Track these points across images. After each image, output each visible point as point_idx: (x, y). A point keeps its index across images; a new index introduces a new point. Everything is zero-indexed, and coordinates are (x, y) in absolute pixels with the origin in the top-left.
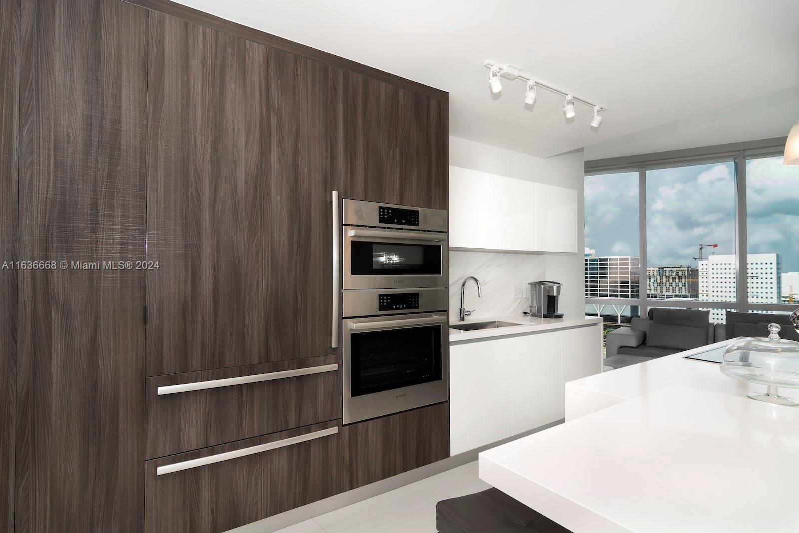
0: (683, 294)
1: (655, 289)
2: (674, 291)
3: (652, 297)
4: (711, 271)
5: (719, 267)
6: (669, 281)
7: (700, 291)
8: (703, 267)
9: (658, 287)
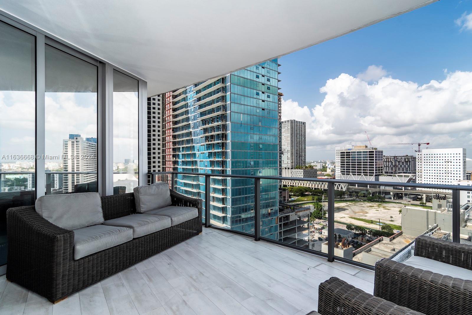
0: (409, 172)
1: (392, 169)
2: (403, 170)
4: (423, 158)
5: (428, 156)
6: (400, 164)
7: (417, 170)
8: (418, 156)
9: (394, 168)
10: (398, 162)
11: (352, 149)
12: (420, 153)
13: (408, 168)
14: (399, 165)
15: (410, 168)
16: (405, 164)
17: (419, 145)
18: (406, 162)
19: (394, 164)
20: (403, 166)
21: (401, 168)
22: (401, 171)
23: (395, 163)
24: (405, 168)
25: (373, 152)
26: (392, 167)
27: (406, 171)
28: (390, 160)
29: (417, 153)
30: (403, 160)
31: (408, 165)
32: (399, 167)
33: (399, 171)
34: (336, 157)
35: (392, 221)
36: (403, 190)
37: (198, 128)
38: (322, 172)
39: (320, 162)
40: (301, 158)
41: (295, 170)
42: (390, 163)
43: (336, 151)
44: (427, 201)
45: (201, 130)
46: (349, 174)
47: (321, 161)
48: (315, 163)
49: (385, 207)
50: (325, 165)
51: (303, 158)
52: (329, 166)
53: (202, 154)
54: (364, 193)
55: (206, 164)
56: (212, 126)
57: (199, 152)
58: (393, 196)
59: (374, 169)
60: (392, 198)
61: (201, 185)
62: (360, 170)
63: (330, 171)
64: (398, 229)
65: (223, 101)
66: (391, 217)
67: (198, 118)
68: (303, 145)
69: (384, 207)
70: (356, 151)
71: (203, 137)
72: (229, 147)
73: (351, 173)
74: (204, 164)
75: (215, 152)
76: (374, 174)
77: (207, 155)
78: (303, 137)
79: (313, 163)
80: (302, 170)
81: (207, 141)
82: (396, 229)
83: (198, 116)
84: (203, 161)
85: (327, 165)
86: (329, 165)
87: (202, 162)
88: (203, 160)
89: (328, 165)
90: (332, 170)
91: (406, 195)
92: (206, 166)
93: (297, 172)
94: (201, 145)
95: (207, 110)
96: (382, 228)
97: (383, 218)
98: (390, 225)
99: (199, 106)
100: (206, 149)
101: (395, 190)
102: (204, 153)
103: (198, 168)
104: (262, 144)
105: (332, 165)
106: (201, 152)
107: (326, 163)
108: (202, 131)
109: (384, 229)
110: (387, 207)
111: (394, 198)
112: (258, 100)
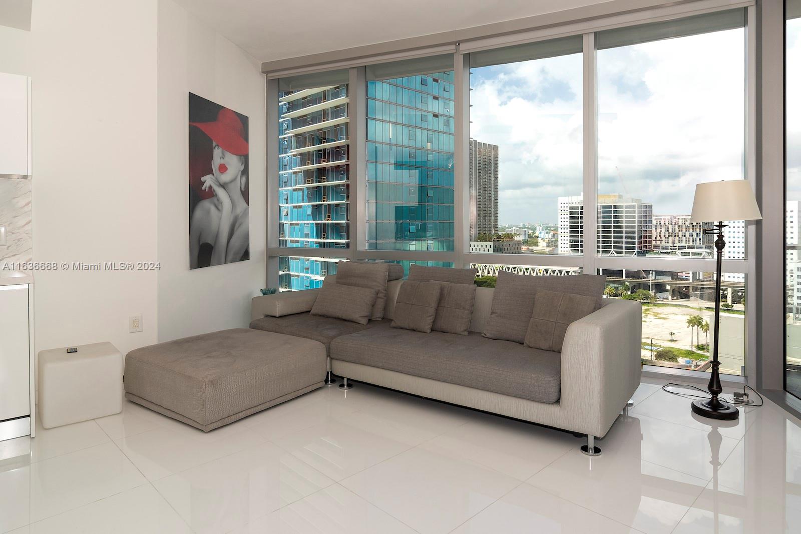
0: (698, 245)
1: (667, 240)
2: (688, 241)
3: (662, 249)
6: (682, 231)
9: (670, 238)
10: (679, 226)
13: (698, 239)
14: (680, 233)
15: (700, 239)
16: (691, 231)
18: (693, 226)
19: (670, 231)
20: (687, 234)
21: (684, 238)
22: (684, 244)
23: (673, 228)
24: (691, 238)
25: (634, 207)
26: (667, 236)
27: (693, 243)
28: (662, 223)
30: (688, 223)
31: (698, 231)
32: (680, 236)
33: (680, 245)
34: (560, 216)
35: (673, 341)
36: (691, 281)
37: (287, 153)
38: (530, 248)
39: (522, 226)
40: (487, 218)
41: (476, 243)
42: (663, 230)
43: (560, 205)
44: (734, 302)
45: (294, 155)
47: (524, 225)
48: (514, 228)
49: (658, 314)
50: (534, 233)
51: (492, 218)
52: (542, 236)
53: (295, 210)
54: (615, 288)
55: (306, 230)
56: (322, 148)
57: (289, 205)
58: (671, 293)
59: (636, 240)
60: (670, 297)
62: (608, 242)
63: (545, 244)
64: (686, 357)
66: (672, 334)
67: (285, 130)
68: (493, 193)
69: (656, 315)
71: (300, 172)
74: (301, 230)
75: (329, 205)
76: (636, 251)
77: (309, 211)
78: (492, 175)
79: (508, 228)
80: (492, 244)
81: (308, 181)
82: (683, 357)
83: (285, 126)
84: (298, 224)
85: (537, 234)
86: (543, 234)
87: (296, 227)
88: (299, 222)
89: (540, 233)
90: (548, 243)
91: (695, 289)
92: (307, 236)
93: (480, 247)
94: (294, 190)
95: (309, 114)
96: (656, 355)
97: (655, 335)
98: (672, 350)
99: (289, 103)
100: (306, 198)
101: (674, 281)
102: (300, 207)
103: (287, 238)
105: (547, 233)
106: (294, 205)
107: (535, 229)
108: (297, 159)
109: (661, 357)
110: (661, 314)
111: (673, 297)
112: (425, 96)
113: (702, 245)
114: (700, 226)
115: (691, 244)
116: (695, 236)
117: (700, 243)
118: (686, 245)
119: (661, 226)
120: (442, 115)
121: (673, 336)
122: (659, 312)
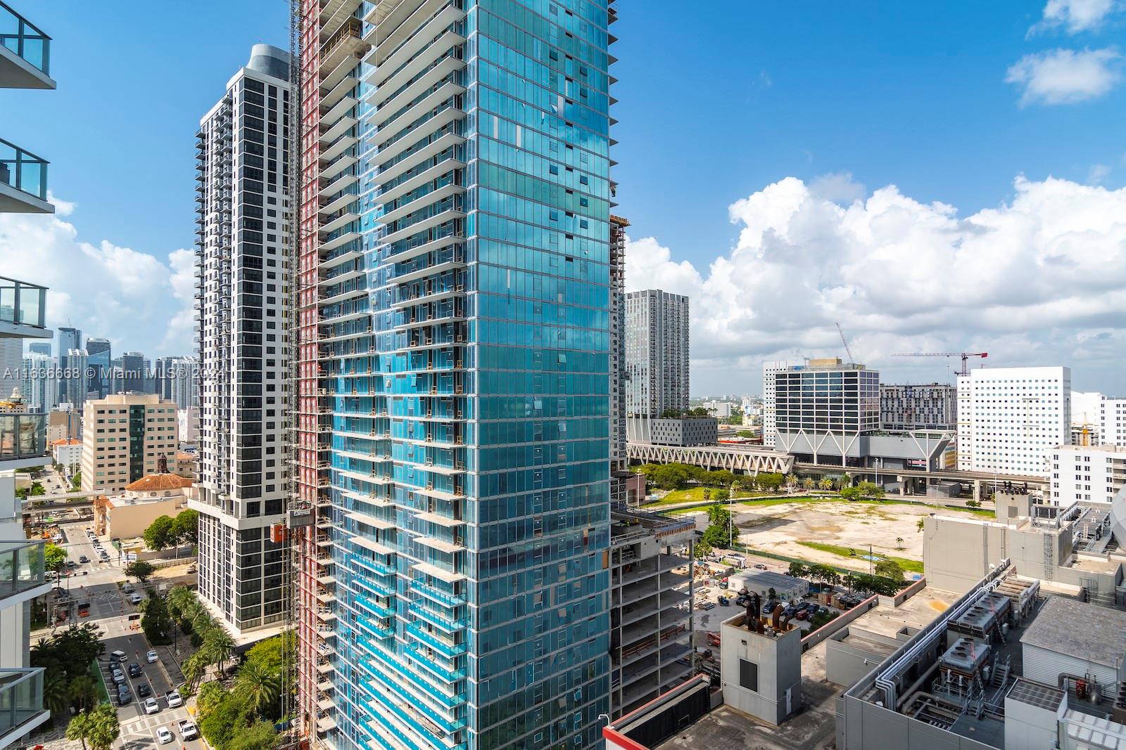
0: (940, 424)
1: (900, 417)
2: (927, 419)
3: (896, 428)
4: (973, 392)
5: (986, 385)
6: (919, 406)
7: (959, 420)
8: (963, 385)
9: (905, 414)
10: (916, 399)
11: (803, 367)
12: (965, 379)
13: (940, 415)
14: (918, 409)
15: (942, 416)
16: (931, 406)
17: (964, 359)
18: (933, 399)
19: (905, 406)
20: (926, 409)
21: (922, 415)
22: (922, 423)
23: (909, 401)
24: (931, 415)
25: (855, 374)
26: (900, 412)
27: (934, 422)
28: (895, 396)
29: (960, 379)
30: (927, 396)
31: (939, 407)
32: (918, 413)
33: (917, 424)
34: (765, 386)
35: (901, 549)
36: (928, 470)
37: (389, 307)
38: (731, 426)
39: (725, 399)
40: (676, 388)
41: (661, 421)
42: (896, 403)
43: (765, 372)
44: (982, 497)
45: (398, 311)
46: (797, 431)
47: (727, 397)
48: (714, 401)
49: (885, 513)
50: (739, 408)
51: (682, 389)
52: (749, 411)
53: (399, 380)
54: (832, 480)
55: (411, 407)
56: (427, 302)
57: (394, 374)
58: (903, 485)
59: (859, 418)
60: (902, 490)
61: (397, 464)
62: (823, 420)
63: (751, 422)
64: (916, 570)
65: (457, 233)
66: (899, 540)
67: (389, 278)
68: (682, 357)
69: (882, 515)
70: (814, 372)
71: (404, 332)
72: (473, 360)
73: (801, 429)
74: (405, 407)
75: (435, 374)
76: (858, 431)
77: (414, 383)
78: (681, 335)
79: (708, 401)
80: (680, 422)
81: (413, 344)
82: (912, 570)
83: (388, 274)
84: (401, 398)
85: (743, 408)
86: (749, 409)
87: (400, 401)
88: (402, 395)
89: (747, 407)
90: (755, 421)
91: (933, 482)
92: (411, 413)
93: (666, 425)
94: (398, 355)
95: (414, 258)
96: (876, 568)
97: (879, 541)
98: (897, 561)
99: (392, 245)
100: (410, 365)
101: (908, 471)
102: (404, 376)
103: (390, 416)
104: (565, 352)
105: (755, 407)
106: (398, 373)
107: (740, 403)
108: (401, 316)
109: (881, 570)
110: (889, 513)
111: (905, 491)
112: (556, 233)
113: (944, 424)
114: (942, 399)
115: (931, 423)
116: (935, 413)
117: (942, 422)
118: (925, 424)
119: (893, 399)
120: (577, 258)
121: (901, 543)
122: (887, 511)
